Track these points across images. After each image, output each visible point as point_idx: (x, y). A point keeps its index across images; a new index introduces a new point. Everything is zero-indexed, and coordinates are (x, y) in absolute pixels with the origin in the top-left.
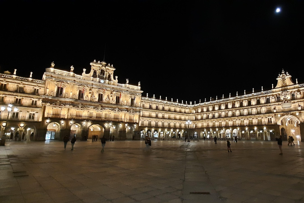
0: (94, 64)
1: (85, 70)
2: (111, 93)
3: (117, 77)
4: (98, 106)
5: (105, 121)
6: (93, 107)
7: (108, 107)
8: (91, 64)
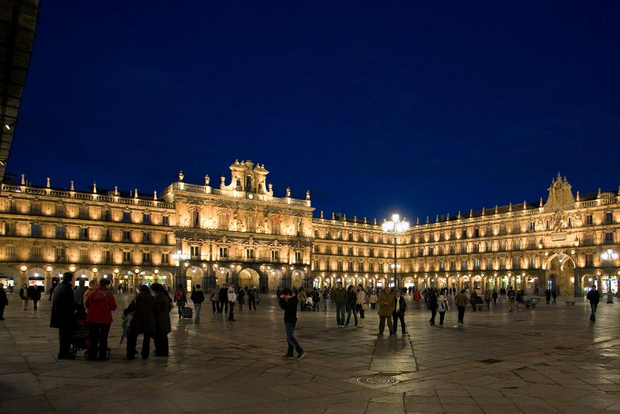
0: (237, 169)
1: (223, 179)
2: (266, 216)
3: (270, 186)
4: (248, 238)
5: (260, 263)
6: (241, 240)
7: (263, 239)
8: (231, 168)
